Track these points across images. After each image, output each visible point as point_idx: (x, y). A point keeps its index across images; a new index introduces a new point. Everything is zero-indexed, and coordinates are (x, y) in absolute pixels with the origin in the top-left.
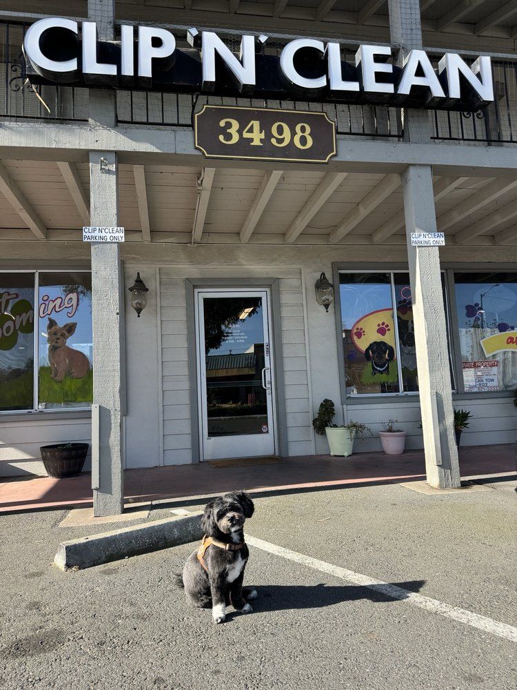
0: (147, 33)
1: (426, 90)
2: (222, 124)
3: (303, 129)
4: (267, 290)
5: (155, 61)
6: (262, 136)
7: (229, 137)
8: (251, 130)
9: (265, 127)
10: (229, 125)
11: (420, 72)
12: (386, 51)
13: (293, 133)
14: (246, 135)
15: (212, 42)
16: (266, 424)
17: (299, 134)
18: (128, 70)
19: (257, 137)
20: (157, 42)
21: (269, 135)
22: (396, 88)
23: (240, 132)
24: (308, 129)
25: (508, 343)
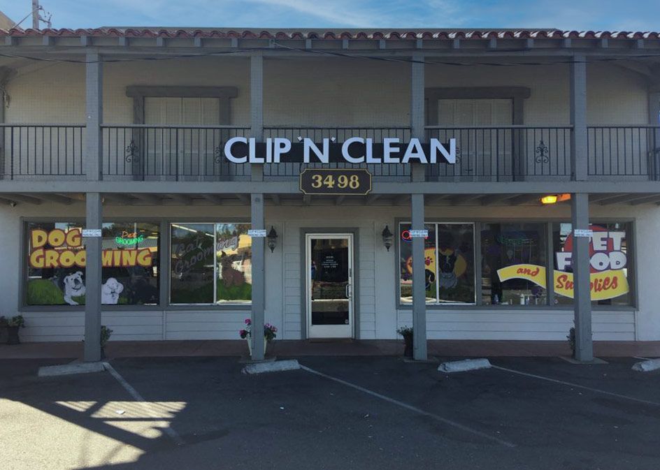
0: (278, 141)
1: (418, 160)
2: (314, 178)
3: (354, 178)
4: (352, 234)
5: (281, 154)
6: (333, 183)
7: (316, 184)
8: (328, 180)
9: (335, 179)
10: (317, 178)
11: (415, 151)
12: (397, 140)
13: (349, 181)
14: (325, 183)
15: (309, 144)
16: (348, 318)
17: (352, 181)
18: (269, 160)
19: (330, 183)
20: (282, 145)
21: (337, 182)
22: (401, 160)
23: (322, 181)
24: (357, 178)
25: (518, 272)
